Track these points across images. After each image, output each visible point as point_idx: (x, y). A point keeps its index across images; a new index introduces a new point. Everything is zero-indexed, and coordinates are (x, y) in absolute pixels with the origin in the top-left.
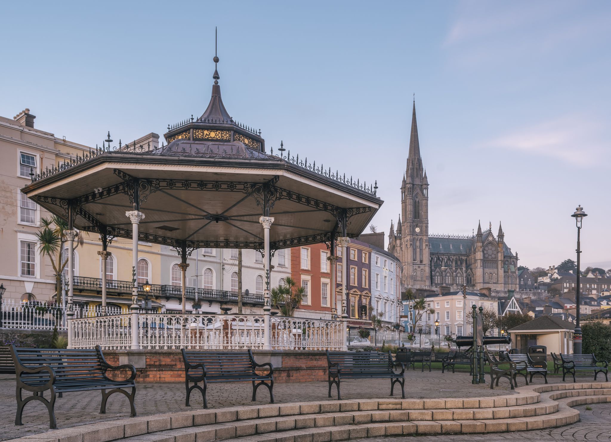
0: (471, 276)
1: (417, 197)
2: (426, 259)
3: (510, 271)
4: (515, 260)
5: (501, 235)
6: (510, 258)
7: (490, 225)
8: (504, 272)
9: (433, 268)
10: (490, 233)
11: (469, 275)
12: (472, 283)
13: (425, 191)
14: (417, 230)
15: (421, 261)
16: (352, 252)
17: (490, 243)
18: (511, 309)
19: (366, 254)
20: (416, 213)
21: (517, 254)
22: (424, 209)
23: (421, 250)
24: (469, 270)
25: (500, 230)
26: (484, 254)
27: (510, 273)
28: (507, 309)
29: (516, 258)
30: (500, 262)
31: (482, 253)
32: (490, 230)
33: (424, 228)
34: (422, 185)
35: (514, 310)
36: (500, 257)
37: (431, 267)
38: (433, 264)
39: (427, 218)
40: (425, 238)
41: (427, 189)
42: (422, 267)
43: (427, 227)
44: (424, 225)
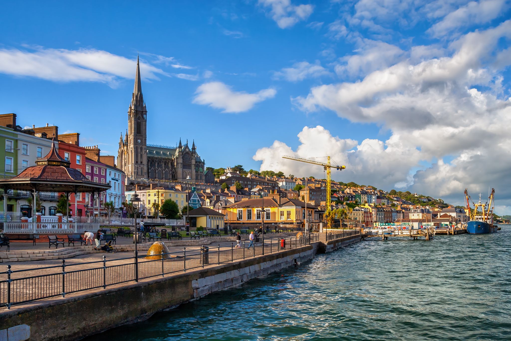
0: (175, 173)
1: (139, 119)
2: (145, 161)
3: (199, 171)
4: (202, 164)
5: (194, 148)
6: (200, 163)
7: (187, 141)
8: (196, 172)
9: (149, 167)
10: (187, 146)
11: (174, 173)
12: (175, 178)
13: (144, 116)
14: (139, 141)
15: (141, 162)
16: (95, 169)
17: (187, 153)
18: (194, 199)
19: (103, 170)
20: (138, 129)
21: (204, 160)
22: (144, 127)
23: (141, 155)
24: (174, 170)
25: (194, 145)
26: (183, 160)
27: (199, 172)
28: (191, 198)
29: (204, 163)
30: (193, 166)
31: (182, 159)
32: (187, 145)
33: (144, 140)
34: (142, 112)
35: (195, 199)
36: (193, 162)
37: (148, 166)
38: (149, 164)
39: (145, 134)
40: (144, 147)
41: (146, 114)
42: (142, 166)
43: (145, 140)
44: (144, 138)
